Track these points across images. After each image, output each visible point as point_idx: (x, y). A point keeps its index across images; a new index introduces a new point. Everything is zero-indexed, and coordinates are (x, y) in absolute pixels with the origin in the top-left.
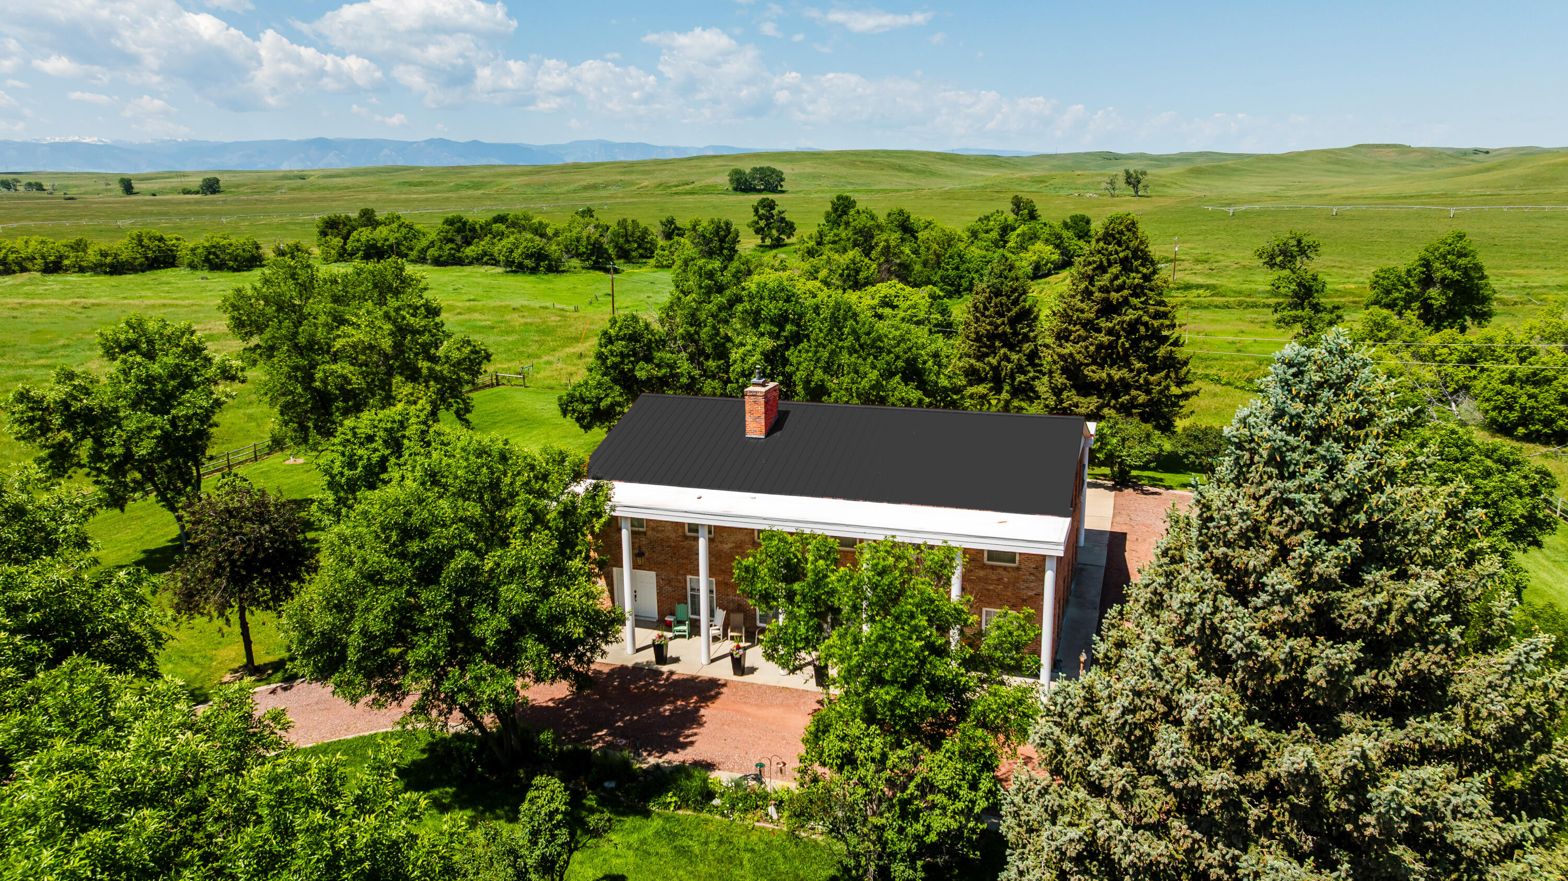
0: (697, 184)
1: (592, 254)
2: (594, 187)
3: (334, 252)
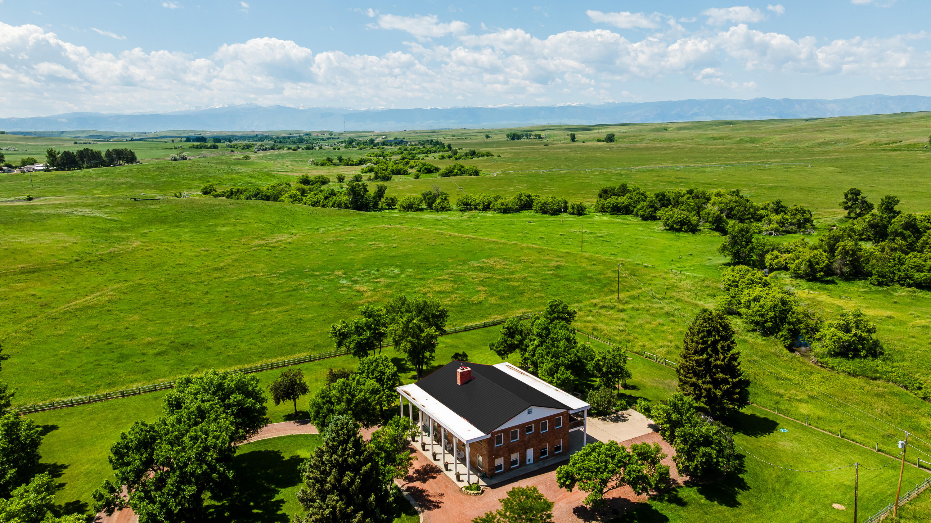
0: (904, 143)
1: (715, 223)
2: (827, 143)
3: (600, 206)
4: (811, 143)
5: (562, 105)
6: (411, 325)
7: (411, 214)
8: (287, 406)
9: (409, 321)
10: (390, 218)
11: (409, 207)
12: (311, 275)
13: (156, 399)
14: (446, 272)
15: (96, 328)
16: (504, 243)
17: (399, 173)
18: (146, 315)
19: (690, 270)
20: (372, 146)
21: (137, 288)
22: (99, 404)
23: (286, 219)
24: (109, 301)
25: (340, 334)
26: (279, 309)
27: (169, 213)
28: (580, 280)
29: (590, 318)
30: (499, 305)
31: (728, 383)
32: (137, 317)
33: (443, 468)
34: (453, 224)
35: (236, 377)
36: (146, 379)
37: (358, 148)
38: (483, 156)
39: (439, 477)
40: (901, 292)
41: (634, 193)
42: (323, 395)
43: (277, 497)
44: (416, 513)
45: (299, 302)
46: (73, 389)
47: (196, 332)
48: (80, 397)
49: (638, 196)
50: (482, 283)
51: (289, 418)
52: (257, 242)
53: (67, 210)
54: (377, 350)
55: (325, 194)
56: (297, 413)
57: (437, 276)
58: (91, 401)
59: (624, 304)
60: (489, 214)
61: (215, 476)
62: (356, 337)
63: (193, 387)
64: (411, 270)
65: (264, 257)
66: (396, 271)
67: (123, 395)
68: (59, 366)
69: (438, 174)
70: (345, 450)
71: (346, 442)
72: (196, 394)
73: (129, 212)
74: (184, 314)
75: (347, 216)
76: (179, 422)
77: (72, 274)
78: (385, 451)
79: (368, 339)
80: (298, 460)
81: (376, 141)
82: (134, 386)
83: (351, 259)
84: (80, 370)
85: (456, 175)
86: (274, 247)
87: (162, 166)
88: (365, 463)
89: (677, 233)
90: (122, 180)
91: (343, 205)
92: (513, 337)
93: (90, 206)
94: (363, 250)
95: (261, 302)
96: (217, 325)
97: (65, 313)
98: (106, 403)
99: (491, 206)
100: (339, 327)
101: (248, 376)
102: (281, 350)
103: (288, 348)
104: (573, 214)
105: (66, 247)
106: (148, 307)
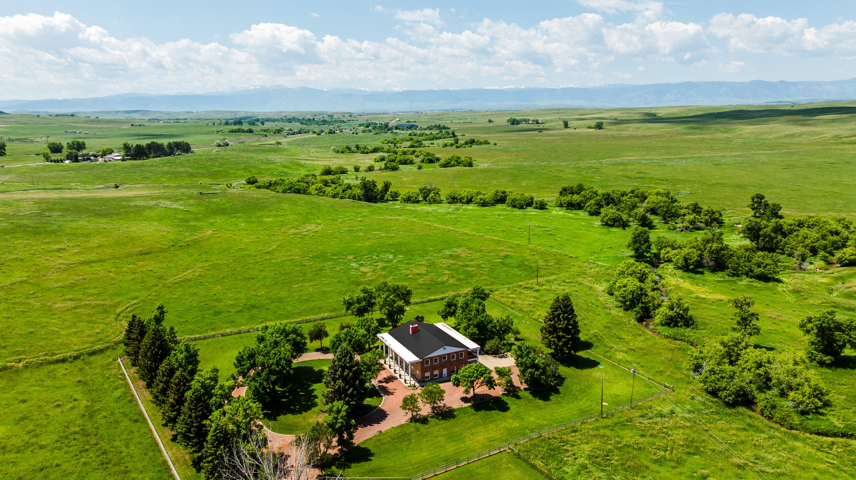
1: (641, 220)
3: (559, 202)
4: (778, 135)
5: (565, 86)
6: (388, 299)
7: (410, 206)
8: (317, 344)
9: (388, 297)
10: (393, 210)
11: (408, 200)
12: (331, 259)
13: (241, 338)
14: (425, 258)
15: (195, 294)
16: (473, 235)
17: (405, 163)
18: (225, 286)
19: (604, 261)
20: (386, 130)
21: (215, 266)
22: (210, 340)
23: (313, 211)
24: (200, 276)
25: (348, 303)
26: (310, 284)
27: (227, 205)
28: (518, 267)
29: (514, 296)
30: (455, 285)
31: (565, 338)
32: (219, 287)
33: (398, 377)
34: (439, 217)
35: (292, 326)
36: (233, 326)
37: (374, 132)
38: (481, 144)
39: (395, 381)
40: (745, 281)
41: (588, 192)
42: (337, 337)
43: (311, 388)
44: (382, 396)
45: (323, 279)
46: (193, 332)
47: (258, 298)
48: (198, 336)
49: (590, 194)
50: (448, 268)
51: (317, 350)
52: (292, 231)
53: (154, 202)
54: (370, 313)
55: (343, 187)
56: (322, 348)
57: (418, 261)
58: (205, 338)
59: (540, 286)
60: (471, 207)
61: (285, 371)
62: (357, 305)
63: (270, 330)
64: (401, 256)
65: (298, 243)
66: (391, 257)
67: (223, 335)
68: (181, 318)
69: (438, 164)
70: (345, 360)
71: (346, 356)
72: (272, 334)
73: (199, 205)
74: (249, 285)
75: (359, 207)
76: (266, 347)
77: (172, 255)
78: (366, 365)
79: (364, 306)
80: (321, 371)
81: (390, 125)
82: (228, 331)
83: (360, 246)
84: (193, 320)
85: (452, 166)
86: (305, 235)
87: (213, 157)
88: (354, 366)
89: (610, 228)
90: (182, 170)
91: (357, 197)
92: (450, 308)
93: (169, 198)
94: (369, 239)
95: (298, 279)
96: (271, 294)
97: (174, 284)
98: (214, 340)
99: (473, 199)
100: (347, 298)
101: (298, 325)
102: (311, 311)
103: (317, 310)
104: (537, 208)
105: (164, 236)
106: (225, 280)
